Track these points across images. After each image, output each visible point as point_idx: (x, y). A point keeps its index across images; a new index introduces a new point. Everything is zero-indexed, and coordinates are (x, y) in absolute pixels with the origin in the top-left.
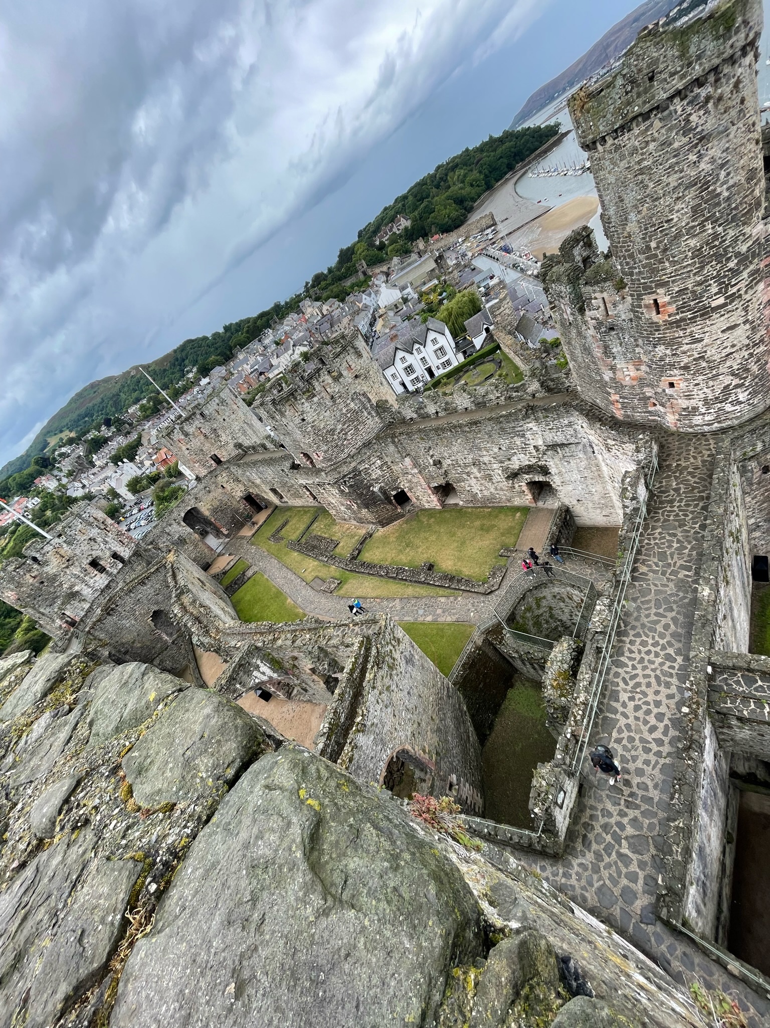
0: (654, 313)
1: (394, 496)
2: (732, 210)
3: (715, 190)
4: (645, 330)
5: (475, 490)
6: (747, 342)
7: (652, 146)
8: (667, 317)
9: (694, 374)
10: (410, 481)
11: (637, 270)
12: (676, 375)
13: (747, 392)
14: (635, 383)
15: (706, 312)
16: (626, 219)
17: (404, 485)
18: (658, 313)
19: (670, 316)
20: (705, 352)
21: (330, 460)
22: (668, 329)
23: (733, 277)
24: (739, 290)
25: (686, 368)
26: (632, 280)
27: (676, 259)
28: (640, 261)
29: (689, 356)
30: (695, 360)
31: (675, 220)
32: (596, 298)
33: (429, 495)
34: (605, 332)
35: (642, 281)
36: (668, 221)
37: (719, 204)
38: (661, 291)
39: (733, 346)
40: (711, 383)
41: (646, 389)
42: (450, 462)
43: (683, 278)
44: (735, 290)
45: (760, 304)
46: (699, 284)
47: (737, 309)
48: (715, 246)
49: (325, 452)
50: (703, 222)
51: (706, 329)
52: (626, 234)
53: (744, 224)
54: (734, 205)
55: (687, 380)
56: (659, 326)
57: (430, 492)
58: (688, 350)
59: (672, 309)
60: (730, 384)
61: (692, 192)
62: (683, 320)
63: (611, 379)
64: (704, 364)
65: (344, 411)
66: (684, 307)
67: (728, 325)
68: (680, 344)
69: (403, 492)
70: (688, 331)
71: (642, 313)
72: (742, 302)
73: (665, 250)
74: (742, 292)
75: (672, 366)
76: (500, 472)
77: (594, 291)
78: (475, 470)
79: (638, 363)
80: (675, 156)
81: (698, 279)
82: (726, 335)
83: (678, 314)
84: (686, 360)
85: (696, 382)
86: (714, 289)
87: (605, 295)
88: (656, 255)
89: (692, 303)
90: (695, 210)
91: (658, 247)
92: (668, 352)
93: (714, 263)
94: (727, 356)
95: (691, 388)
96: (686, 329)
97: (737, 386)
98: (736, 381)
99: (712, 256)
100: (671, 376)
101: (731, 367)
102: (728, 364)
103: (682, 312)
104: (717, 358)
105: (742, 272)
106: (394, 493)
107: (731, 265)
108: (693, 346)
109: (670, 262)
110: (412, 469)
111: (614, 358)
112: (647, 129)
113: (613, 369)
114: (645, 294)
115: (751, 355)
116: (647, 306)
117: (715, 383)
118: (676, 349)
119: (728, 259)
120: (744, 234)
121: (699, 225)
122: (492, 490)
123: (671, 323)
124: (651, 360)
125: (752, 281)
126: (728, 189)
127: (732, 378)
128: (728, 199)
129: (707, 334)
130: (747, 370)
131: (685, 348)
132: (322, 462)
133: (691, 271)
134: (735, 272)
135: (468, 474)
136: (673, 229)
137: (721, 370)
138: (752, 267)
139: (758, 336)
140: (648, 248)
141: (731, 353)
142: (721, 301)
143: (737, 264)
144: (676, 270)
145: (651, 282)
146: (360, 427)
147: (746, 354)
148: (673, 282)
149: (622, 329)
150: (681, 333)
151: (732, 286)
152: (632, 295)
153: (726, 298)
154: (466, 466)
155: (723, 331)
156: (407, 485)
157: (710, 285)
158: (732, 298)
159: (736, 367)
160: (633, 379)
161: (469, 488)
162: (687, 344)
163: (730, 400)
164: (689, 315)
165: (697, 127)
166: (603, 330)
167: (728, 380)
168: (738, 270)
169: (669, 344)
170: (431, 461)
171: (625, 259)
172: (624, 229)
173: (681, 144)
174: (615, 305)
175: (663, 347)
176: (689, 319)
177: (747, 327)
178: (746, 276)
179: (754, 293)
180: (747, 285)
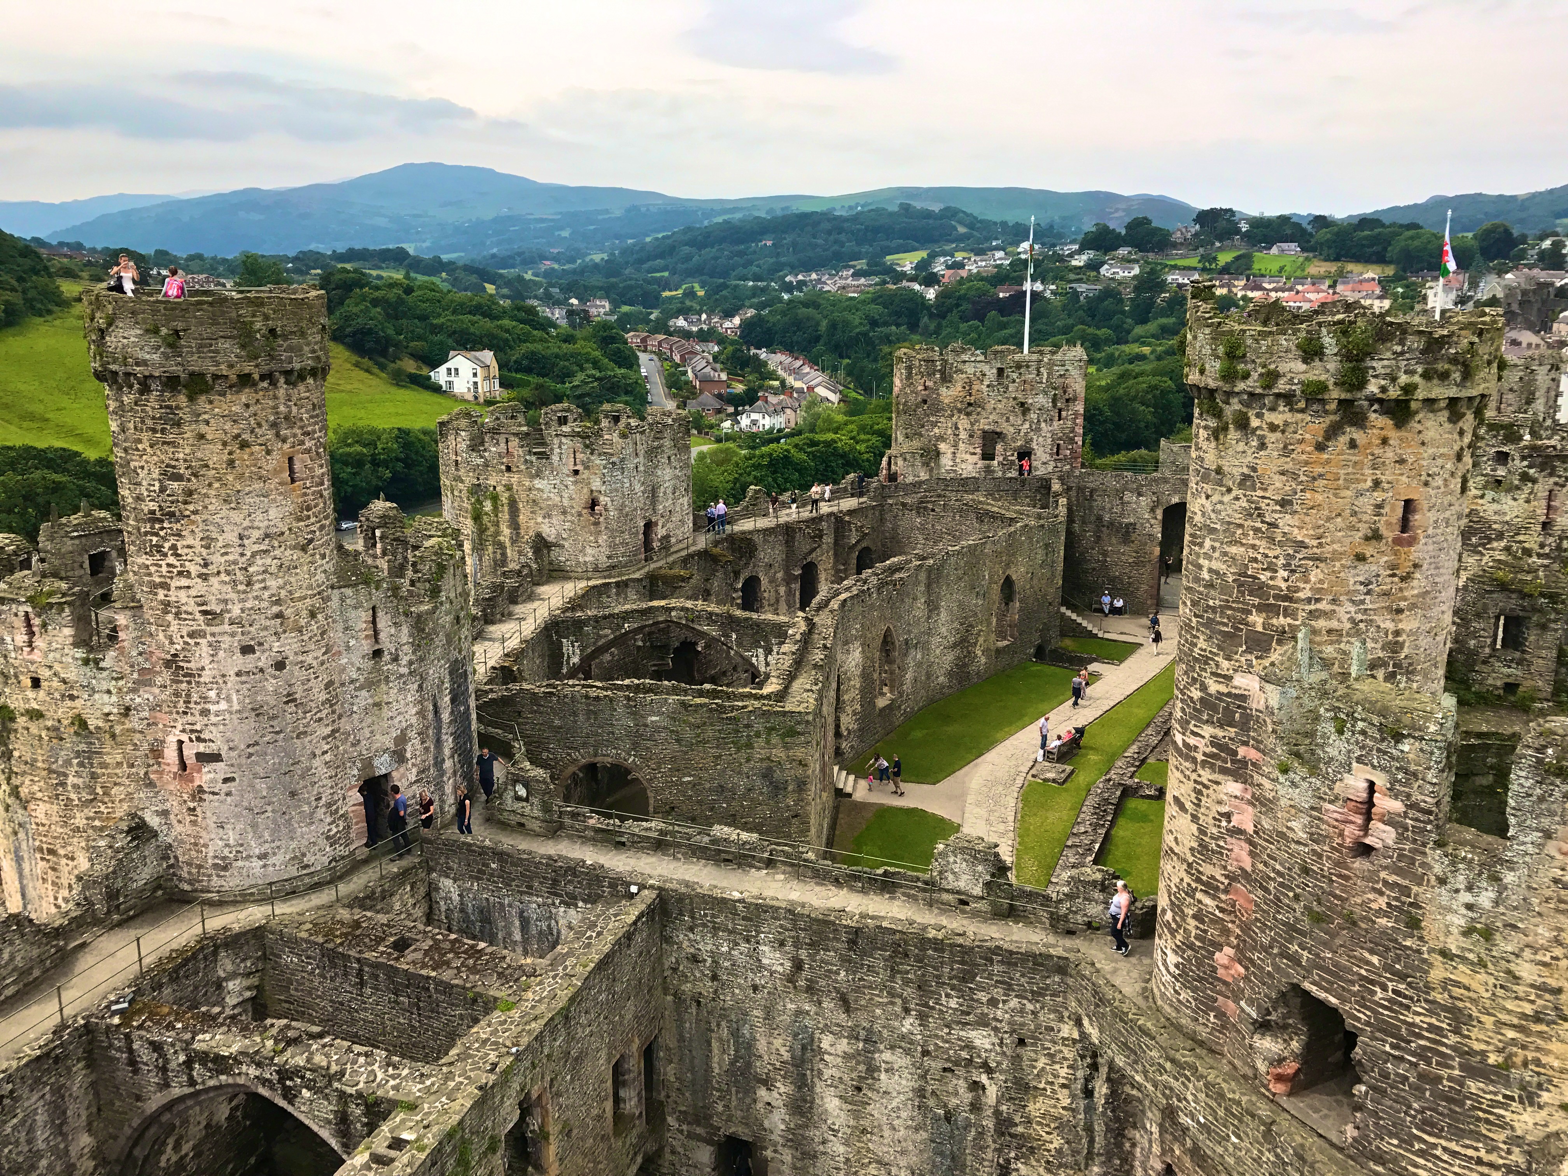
23: (1194, 717)
24: (1195, 749)
44: (1193, 741)
45: (1222, 814)
74: (1198, 757)
115: (1191, 893)
120: (1217, 666)
125: (1213, 756)
134: (1197, 712)
143: (1202, 699)
177: (1194, 828)
178: (1207, 736)
179: (1218, 783)
180: (1205, 754)
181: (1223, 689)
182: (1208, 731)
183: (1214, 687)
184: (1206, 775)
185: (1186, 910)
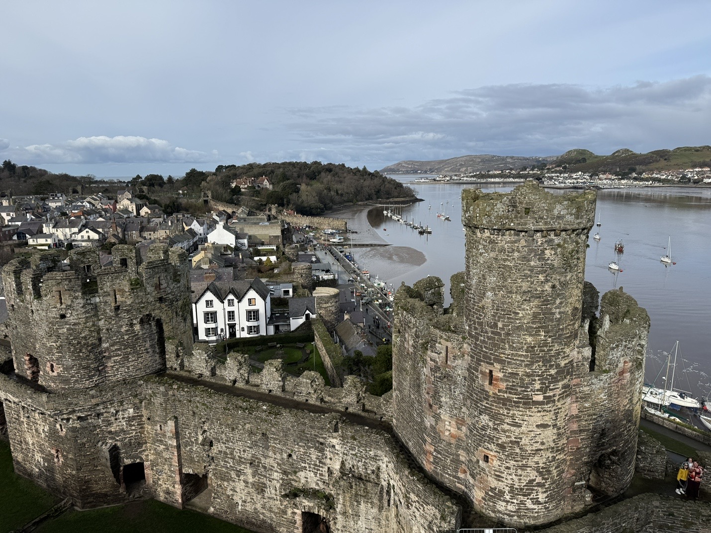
0: (487, 383)
1: (127, 467)
2: (559, 329)
3: (551, 309)
4: (477, 394)
5: (236, 498)
6: (552, 445)
7: (516, 254)
8: (497, 391)
9: (508, 456)
10: (158, 454)
11: (482, 338)
12: (492, 450)
13: (545, 495)
14: (453, 441)
15: (528, 403)
16: (484, 293)
17: (148, 456)
18: (491, 383)
19: (499, 391)
20: (521, 438)
21: (66, 381)
22: (495, 402)
23: (552, 382)
24: (554, 395)
25: (502, 447)
26: (476, 344)
27: (514, 345)
28: (486, 332)
29: (508, 437)
30: (511, 442)
31: (521, 315)
32: (440, 343)
33: (174, 483)
34: (440, 378)
35: (484, 349)
36: (514, 313)
37: (552, 320)
38: (498, 366)
39: (543, 443)
40: (519, 472)
41: (461, 452)
42: (224, 449)
43: (516, 364)
44: (551, 394)
45: (566, 416)
46: (528, 375)
47: (550, 411)
48: (544, 351)
49: (67, 369)
50: (539, 327)
51: (526, 418)
52: (480, 305)
53: (566, 344)
54: (561, 327)
55: (500, 459)
56: (489, 396)
57: (178, 478)
58: (508, 431)
59: (503, 385)
60: (535, 480)
61: (536, 302)
62: (509, 400)
63: (431, 425)
64: (518, 450)
65: (124, 329)
66: (512, 389)
67: (542, 422)
68: (502, 422)
69: (141, 465)
70: (511, 412)
71: (477, 377)
72: (555, 408)
73: (508, 334)
74: (556, 398)
75: (491, 439)
76: (278, 485)
77: (441, 337)
78: (249, 471)
79: (460, 422)
80: (529, 270)
81: (528, 371)
82: (539, 431)
83: (506, 392)
84: (504, 439)
85: (508, 465)
86: (537, 386)
87: (449, 344)
88: (499, 334)
89: (519, 389)
90: (535, 315)
91: (503, 329)
92: (491, 424)
93: (541, 363)
94: (537, 450)
95: (503, 469)
96: (509, 410)
97: (539, 485)
98: (539, 479)
99: (540, 357)
100: (488, 449)
101: (537, 463)
102: (536, 459)
103: (510, 393)
104: (528, 448)
105: (558, 381)
106: (128, 462)
107: (553, 372)
108: (513, 428)
109: (510, 346)
110: (170, 438)
111: (441, 407)
112: (515, 242)
113: (437, 417)
114: (484, 362)
115: (554, 457)
116: (482, 373)
117: (523, 474)
118: (498, 425)
119: (551, 366)
120: (564, 353)
121: (536, 328)
122: (259, 506)
123: (499, 399)
124: (474, 424)
125: (563, 393)
126: (560, 313)
127: (537, 474)
128: (559, 320)
129: (525, 423)
130: (549, 472)
131: (506, 427)
132: (53, 379)
133: (523, 361)
134: (555, 380)
135: (239, 473)
136: (518, 322)
137: (530, 463)
138: (565, 381)
139: (561, 443)
140: (496, 325)
141: (541, 450)
142: (540, 398)
143: (556, 373)
144: (512, 354)
145: (491, 354)
146: (131, 358)
147: (551, 455)
148: (509, 363)
149: (455, 383)
150: (506, 411)
151: (551, 390)
152: (472, 356)
153: (545, 398)
154: (240, 462)
155: (537, 426)
156: (151, 457)
157: (535, 380)
158: (549, 400)
159: (541, 465)
160: (451, 435)
161: (229, 493)
162: (508, 424)
163: (531, 497)
164: (514, 398)
165: (548, 260)
166: (438, 375)
167: (533, 475)
168: (555, 378)
169: (494, 417)
170: (201, 438)
171: (474, 323)
172: (480, 301)
173: (535, 264)
174: (455, 358)
175: (487, 417)
176: (515, 402)
177: (555, 431)
178: (561, 386)
179: (564, 404)
180: (560, 395)
181: (567, 361)
182: (560, 384)
183: (562, 363)
184: (559, 405)
185: (551, 469)
